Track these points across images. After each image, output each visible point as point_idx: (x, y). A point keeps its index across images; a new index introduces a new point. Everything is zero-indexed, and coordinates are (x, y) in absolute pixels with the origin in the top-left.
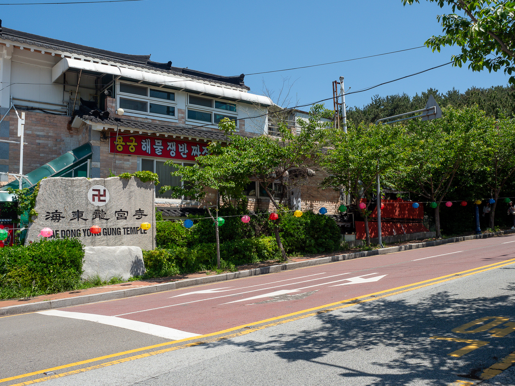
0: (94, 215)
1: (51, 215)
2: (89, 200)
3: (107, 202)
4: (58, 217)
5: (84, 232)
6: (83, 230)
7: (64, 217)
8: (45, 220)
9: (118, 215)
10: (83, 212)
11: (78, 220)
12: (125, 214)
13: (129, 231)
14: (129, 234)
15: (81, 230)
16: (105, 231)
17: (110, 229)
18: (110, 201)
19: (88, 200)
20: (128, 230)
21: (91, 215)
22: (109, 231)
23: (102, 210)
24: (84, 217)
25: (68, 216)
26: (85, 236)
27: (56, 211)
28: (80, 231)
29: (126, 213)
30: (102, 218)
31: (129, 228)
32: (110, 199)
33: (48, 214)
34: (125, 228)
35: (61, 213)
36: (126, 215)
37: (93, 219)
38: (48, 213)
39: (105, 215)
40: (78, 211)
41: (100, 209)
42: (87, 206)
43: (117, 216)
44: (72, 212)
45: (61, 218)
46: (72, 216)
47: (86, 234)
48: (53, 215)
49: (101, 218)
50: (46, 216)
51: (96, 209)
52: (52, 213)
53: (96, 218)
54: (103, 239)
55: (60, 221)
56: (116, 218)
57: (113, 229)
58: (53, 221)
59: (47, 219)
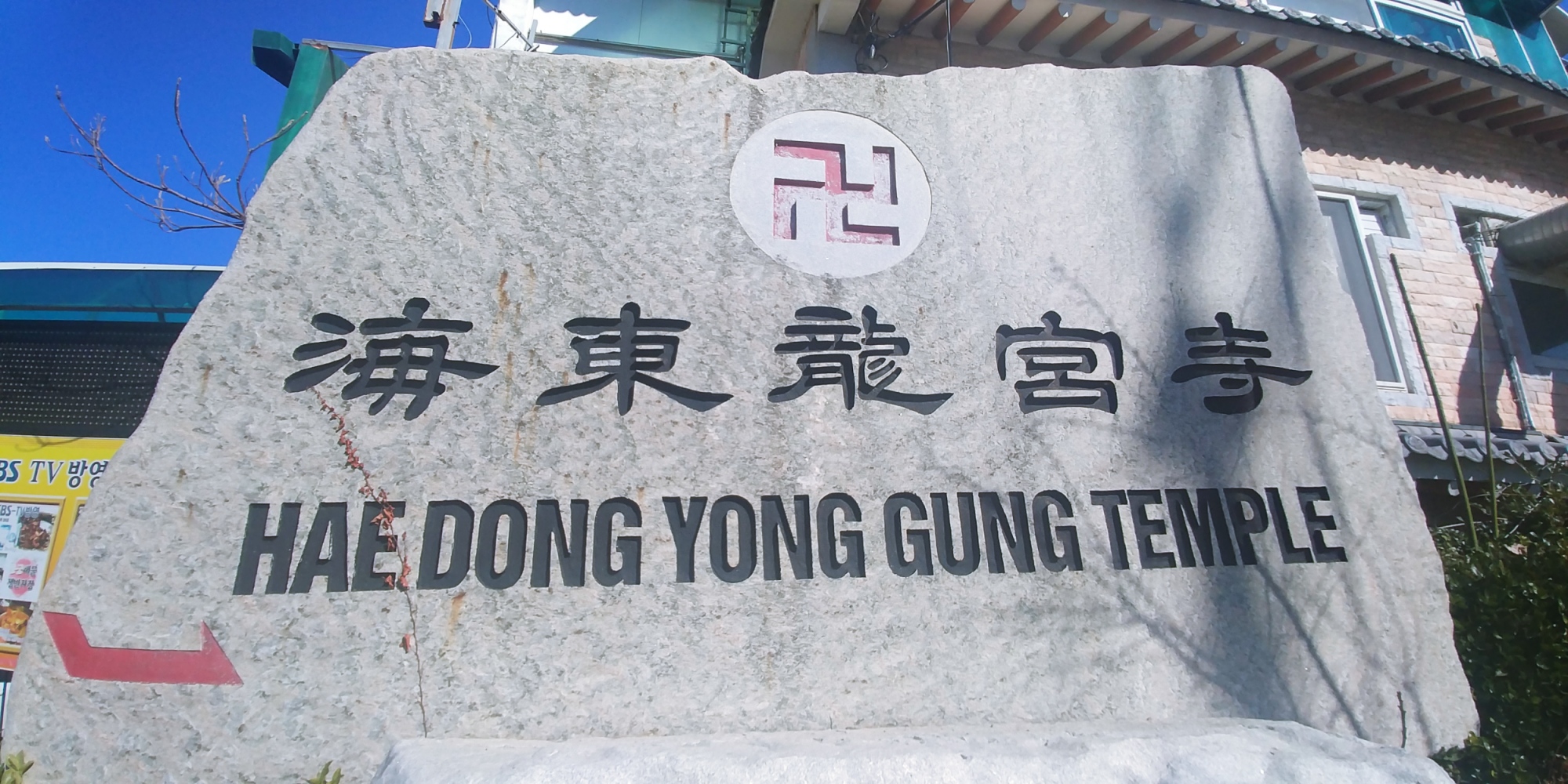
0: (793, 358)
1: (357, 345)
2: (743, 220)
3: (910, 240)
4: (421, 362)
5: (684, 531)
6: (673, 504)
7: (485, 369)
8: (277, 394)
9: (1032, 368)
10: (683, 325)
11: (626, 402)
12: (1092, 361)
13: (1160, 527)
14: (1168, 560)
15: (650, 503)
16: (907, 522)
17: (966, 498)
18: (935, 238)
19: (732, 222)
20: (1153, 512)
21: (763, 354)
22: (956, 523)
23: (869, 313)
24: (682, 374)
25: (522, 360)
26: (686, 571)
27: (418, 304)
28: (634, 514)
29: (1102, 351)
30: (866, 390)
31: (1154, 496)
32: (935, 224)
33: (320, 336)
34: (1120, 496)
35: (464, 326)
36: (1104, 370)
37: (780, 394)
38: (325, 321)
39: (900, 361)
40: (632, 308)
41: (853, 306)
42: (726, 273)
43: (1017, 369)
44: (570, 325)
45: (445, 378)
46: (561, 365)
47: (702, 558)
48: (375, 345)
49: (855, 391)
50: (305, 351)
51: (812, 298)
52: (371, 325)
53: (808, 382)
54: (886, 616)
55: (438, 405)
56: (1012, 396)
57: (991, 499)
58: (360, 405)
59: (298, 382)
